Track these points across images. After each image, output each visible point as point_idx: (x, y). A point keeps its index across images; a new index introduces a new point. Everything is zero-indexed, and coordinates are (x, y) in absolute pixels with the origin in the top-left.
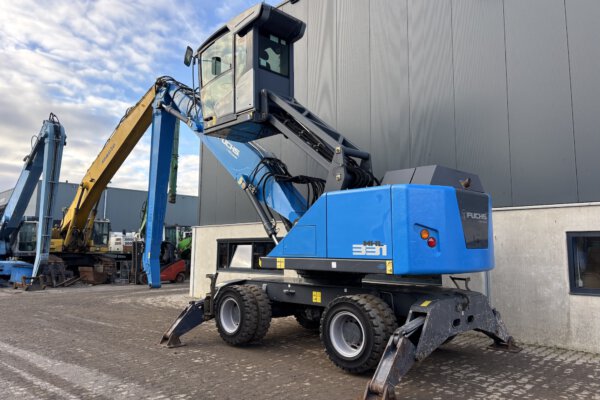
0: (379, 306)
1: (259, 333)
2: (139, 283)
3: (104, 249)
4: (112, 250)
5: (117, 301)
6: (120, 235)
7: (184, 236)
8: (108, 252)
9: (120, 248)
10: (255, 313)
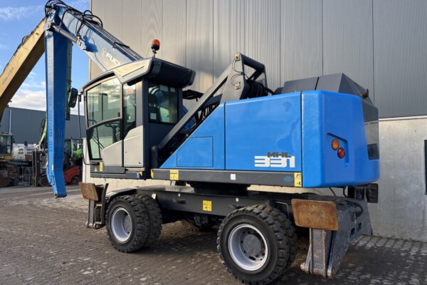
0: (279, 217)
1: (150, 241)
2: (39, 186)
3: (8, 158)
4: (16, 158)
5: (15, 203)
6: (22, 146)
7: (78, 147)
8: (12, 160)
9: (23, 157)
10: (147, 223)
